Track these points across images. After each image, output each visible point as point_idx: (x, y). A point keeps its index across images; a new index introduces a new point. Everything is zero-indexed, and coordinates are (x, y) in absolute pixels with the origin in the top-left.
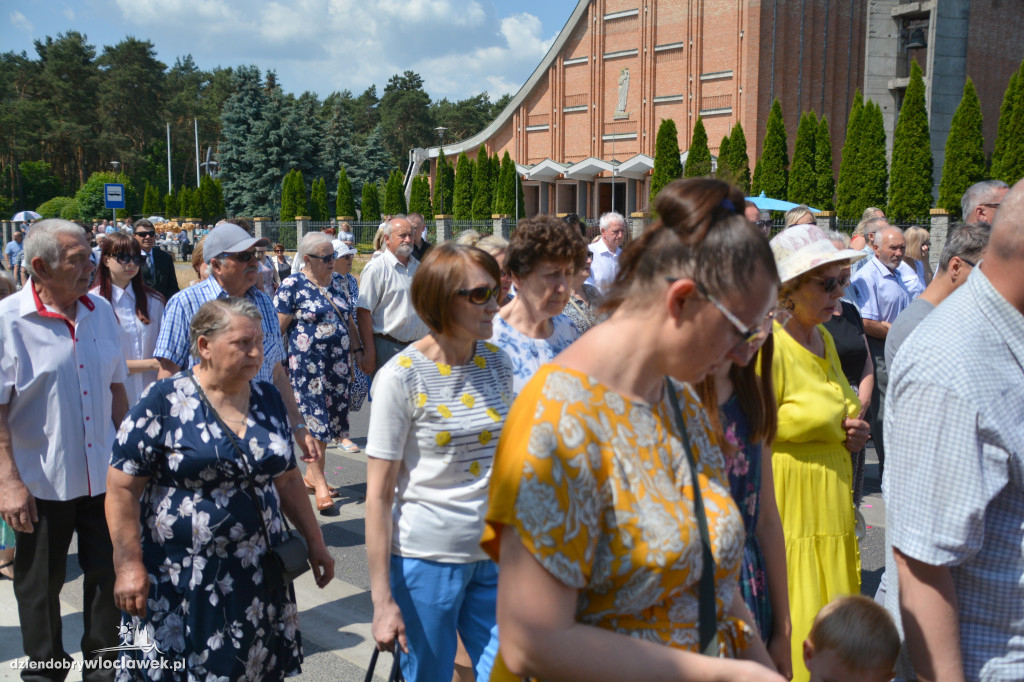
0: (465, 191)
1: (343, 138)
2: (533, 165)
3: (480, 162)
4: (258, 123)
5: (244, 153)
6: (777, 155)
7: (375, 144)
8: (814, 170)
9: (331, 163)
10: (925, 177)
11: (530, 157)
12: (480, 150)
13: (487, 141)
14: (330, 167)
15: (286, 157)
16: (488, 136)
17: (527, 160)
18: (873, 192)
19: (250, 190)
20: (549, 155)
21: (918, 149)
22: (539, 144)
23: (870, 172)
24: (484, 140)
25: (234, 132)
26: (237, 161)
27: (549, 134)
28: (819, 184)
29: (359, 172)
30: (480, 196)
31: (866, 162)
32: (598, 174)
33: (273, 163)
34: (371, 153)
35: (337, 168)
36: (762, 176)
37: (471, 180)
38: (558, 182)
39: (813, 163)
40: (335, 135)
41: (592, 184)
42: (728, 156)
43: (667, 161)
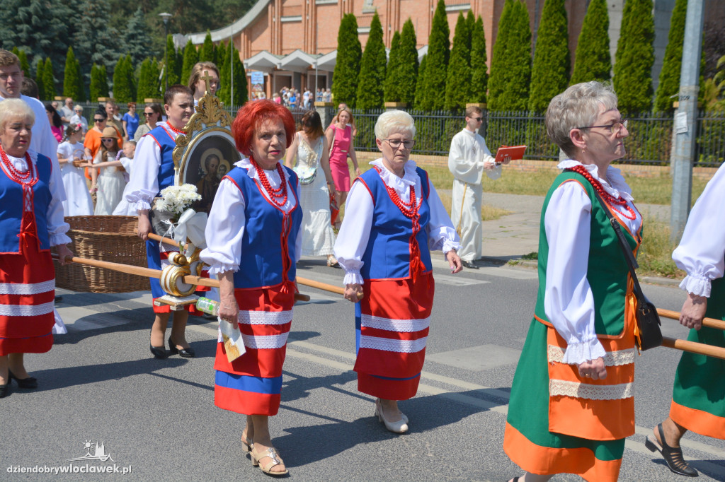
1: (100, 20)
3: (206, 49)
6: (438, 51)
8: (469, 65)
9: (88, 45)
10: (560, 73)
14: (87, 49)
15: (37, 35)
18: (517, 87)
21: (554, 47)
22: (293, 35)
23: (516, 68)
27: (302, 25)
28: (473, 78)
31: (512, 59)
35: (94, 50)
36: (426, 71)
39: (468, 58)
40: (92, 17)
42: (399, 51)
43: (349, 53)
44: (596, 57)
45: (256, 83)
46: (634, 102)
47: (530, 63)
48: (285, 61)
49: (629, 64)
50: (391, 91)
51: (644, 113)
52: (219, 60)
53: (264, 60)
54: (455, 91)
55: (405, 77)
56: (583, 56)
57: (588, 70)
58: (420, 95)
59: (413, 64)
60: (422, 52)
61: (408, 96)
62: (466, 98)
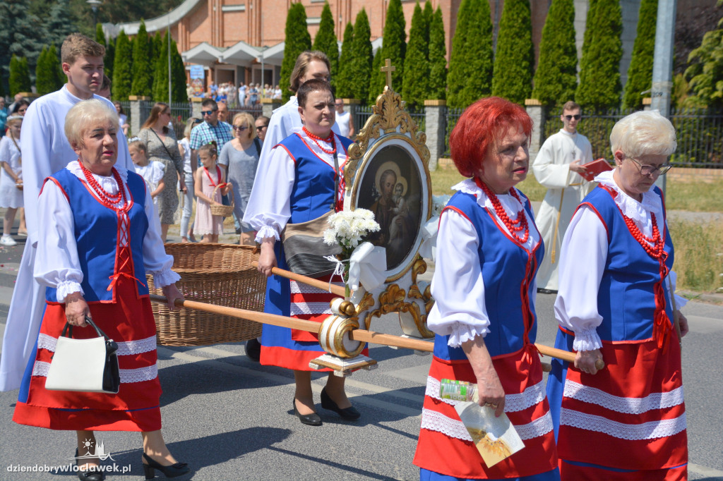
6: (393, 43)
8: (427, 58)
10: (525, 68)
18: (478, 82)
21: (517, 40)
23: (476, 62)
28: (432, 73)
31: (472, 52)
39: (427, 53)
42: (352, 44)
43: (297, 46)
44: (561, 51)
45: (195, 77)
46: (601, 99)
47: (491, 56)
48: (228, 54)
49: (596, 58)
50: (343, 86)
51: (613, 110)
52: (155, 52)
53: (204, 53)
54: (413, 87)
55: (359, 71)
56: (548, 50)
57: (554, 65)
58: (375, 91)
59: (367, 57)
60: (377, 44)
61: (362, 92)
62: (424, 94)
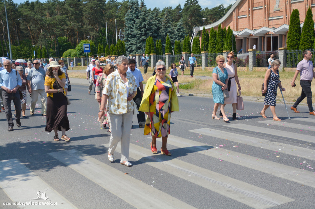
0: (213, 42)
1: (168, 24)
2: (240, 31)
3: (219, 31)
4: (138, 20)
5: (133, 31)
7: (180, 26)
9: (164, 34)
11: (239, 28)
12: (219, 26)
13: (222, 23)
14: (164, 35)
15: (148, 32)
16: (223, 21)
17: (238, 29)
19: (135, 45)
20: (247, 27)
22: (243, 23)
24: (221, 22)
25: (129, 24)
26: (130, 34)
27: (246, 19)
29: (174, 36)
30: (219, 44)
32: (267, 33)
33: (143, 34)
34: (179, 29)
35: (166, 35)
37: (216, 38)
38: (250, 37)
40: (165, 23)
41: (264, 37)
